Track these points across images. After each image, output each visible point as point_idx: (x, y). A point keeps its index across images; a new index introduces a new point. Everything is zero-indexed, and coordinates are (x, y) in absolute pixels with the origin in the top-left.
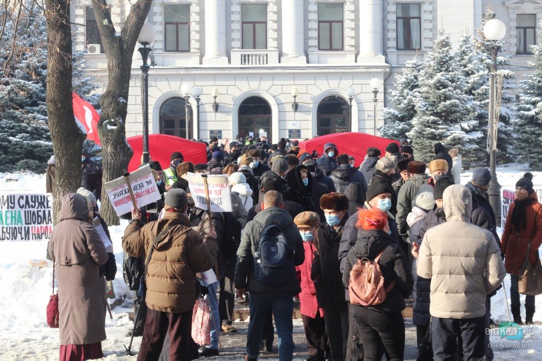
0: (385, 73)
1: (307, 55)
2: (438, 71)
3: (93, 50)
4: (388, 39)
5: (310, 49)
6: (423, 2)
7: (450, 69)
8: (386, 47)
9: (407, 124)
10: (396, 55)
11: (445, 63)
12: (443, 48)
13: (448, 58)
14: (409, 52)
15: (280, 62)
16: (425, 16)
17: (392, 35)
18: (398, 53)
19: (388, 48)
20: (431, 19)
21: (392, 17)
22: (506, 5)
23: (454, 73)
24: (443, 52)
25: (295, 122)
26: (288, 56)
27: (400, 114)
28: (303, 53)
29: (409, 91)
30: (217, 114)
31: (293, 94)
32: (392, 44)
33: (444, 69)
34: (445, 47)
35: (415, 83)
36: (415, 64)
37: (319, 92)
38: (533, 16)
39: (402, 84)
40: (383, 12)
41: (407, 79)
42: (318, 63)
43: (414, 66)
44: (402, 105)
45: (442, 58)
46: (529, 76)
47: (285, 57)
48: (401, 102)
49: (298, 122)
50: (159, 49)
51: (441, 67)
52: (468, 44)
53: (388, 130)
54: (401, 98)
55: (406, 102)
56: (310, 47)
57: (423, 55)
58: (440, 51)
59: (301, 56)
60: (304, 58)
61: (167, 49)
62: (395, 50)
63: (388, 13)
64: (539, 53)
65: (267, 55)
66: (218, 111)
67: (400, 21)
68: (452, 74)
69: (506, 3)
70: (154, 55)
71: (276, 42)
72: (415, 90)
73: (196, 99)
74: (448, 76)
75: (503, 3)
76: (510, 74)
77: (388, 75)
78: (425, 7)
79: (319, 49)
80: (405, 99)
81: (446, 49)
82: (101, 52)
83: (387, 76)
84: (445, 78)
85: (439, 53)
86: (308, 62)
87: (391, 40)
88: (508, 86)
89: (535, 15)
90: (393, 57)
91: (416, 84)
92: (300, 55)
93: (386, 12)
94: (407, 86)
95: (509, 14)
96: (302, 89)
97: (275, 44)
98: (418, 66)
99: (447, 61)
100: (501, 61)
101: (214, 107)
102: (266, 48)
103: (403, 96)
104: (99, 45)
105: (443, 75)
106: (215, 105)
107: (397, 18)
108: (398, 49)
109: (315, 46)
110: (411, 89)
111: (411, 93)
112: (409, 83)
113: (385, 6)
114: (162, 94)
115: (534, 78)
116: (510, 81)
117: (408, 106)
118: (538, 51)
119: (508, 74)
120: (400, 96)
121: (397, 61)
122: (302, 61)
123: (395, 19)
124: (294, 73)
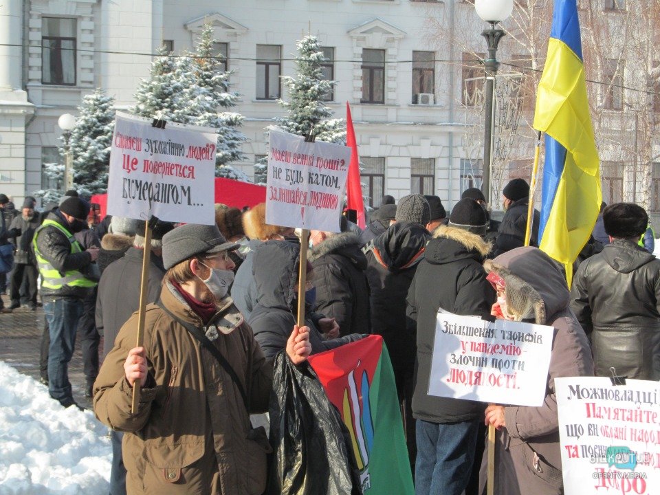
0: (27, 116)
2: (157, 107)
4: (30, 68)
6: (80, 17)
7: (175, 105)
8: (26, 79)
9: (87, 188)
10: (41, 91)
11: (167, 96)
12: (165, 74)
13: (171, 90)
14: (60, 88)
16: (83, 38)
17: (35, 62)
18: (44, 88)
19: (30, 80)
20: (92, 41)
21: (36, 36)
22: (189, 29)
23: (182, 111)
24: (165, 78)
27: (77, 173)
29: (90, 139)
32: (35, 74)
33: (166, 104)
34: (166, 72)
35: (98, 127)
36: (97, 100)
38: (224, 46)
39: (79, 129)
40: (24, 28)
41: (87, 121)
43: (97, 103)
44: (81, 160)
45: (163, 89)
46: (283, 120)
48: (78, 156)
51: (163, 102)
52: (187, 72)
53: (59, 197)
54: (77, 149)
55: (87, 154)
57: (80, 92)
58: (162, 77)
62: (40, 84)
63: (30, 29)
64: (295, 87)
67: (47, 43)
68: (178, 113)
69: (188, 26)
72: (99, 138)
74: (173, 115)
75: (185, 26)
76: (239, 118)
77: (30, 118)
78: (84, 24)
80: (85, 150)
81: (169, 74)
83: (29, 120)
84: (169, 118)
85: (160, 80)
87: (35, 69)
88: (235, 135)
89: (226, 44)
90: (37, 93)
91: (100, 129)
93: (27, 28)
94: (86, 132)
95: (192, 41)
98: (102, 103)
99: (170, 94)
100: (226, 100)
103: (80, 146)
105: (166, 114)
107: (44, 38)
108: (43, 83)
110: (94, 137)
111: (94, 142)
112: (89, 128)
113: (26, 18)
115: (291, 123)
116: (235, 128)
117: (89, 161)
118: (294, 85)
119: (236, 118)
120: (76, 147)
121: (43, 100)
123: (40, 39)
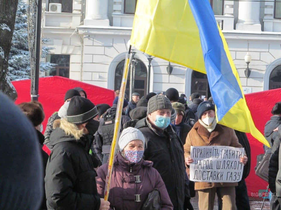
1: (262, 23)
3: (54, 8)
5: (265, 17)
15: (235, 28)
25: (247, 88)
26: (244, 23)
28: (258, 20)
30: (171, 76)
31: (246, 60)
37: (273, 60)
42: (273, 31)
47: (241, 24)
49: (250, 88)
50: (118, 11)
56: (266, 15)
59: (257, 23)
60: (259, 25)
61: (126, 12)
65: (223, 21)
66: (172, 73)
70: (112, 16)
71: (233, 9)
73: (148, 59)
79: (275, 18)
82: (62, 11)
86: (263, 30)
92: (255, 22)
96: (256, 56)
97: (231, 11)
101: (169, 69)
102: (223, 15)
104: (60, 4)
106: (169, 68)
109: (271, 15)
114: (119, 54)
122: (257, 29)
124: (248, 40)
